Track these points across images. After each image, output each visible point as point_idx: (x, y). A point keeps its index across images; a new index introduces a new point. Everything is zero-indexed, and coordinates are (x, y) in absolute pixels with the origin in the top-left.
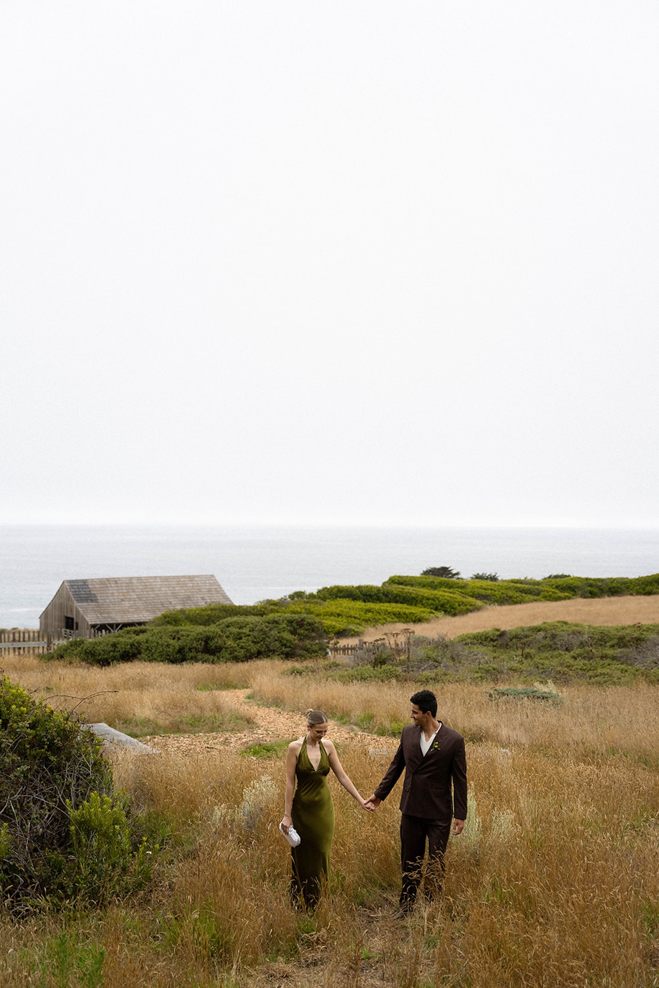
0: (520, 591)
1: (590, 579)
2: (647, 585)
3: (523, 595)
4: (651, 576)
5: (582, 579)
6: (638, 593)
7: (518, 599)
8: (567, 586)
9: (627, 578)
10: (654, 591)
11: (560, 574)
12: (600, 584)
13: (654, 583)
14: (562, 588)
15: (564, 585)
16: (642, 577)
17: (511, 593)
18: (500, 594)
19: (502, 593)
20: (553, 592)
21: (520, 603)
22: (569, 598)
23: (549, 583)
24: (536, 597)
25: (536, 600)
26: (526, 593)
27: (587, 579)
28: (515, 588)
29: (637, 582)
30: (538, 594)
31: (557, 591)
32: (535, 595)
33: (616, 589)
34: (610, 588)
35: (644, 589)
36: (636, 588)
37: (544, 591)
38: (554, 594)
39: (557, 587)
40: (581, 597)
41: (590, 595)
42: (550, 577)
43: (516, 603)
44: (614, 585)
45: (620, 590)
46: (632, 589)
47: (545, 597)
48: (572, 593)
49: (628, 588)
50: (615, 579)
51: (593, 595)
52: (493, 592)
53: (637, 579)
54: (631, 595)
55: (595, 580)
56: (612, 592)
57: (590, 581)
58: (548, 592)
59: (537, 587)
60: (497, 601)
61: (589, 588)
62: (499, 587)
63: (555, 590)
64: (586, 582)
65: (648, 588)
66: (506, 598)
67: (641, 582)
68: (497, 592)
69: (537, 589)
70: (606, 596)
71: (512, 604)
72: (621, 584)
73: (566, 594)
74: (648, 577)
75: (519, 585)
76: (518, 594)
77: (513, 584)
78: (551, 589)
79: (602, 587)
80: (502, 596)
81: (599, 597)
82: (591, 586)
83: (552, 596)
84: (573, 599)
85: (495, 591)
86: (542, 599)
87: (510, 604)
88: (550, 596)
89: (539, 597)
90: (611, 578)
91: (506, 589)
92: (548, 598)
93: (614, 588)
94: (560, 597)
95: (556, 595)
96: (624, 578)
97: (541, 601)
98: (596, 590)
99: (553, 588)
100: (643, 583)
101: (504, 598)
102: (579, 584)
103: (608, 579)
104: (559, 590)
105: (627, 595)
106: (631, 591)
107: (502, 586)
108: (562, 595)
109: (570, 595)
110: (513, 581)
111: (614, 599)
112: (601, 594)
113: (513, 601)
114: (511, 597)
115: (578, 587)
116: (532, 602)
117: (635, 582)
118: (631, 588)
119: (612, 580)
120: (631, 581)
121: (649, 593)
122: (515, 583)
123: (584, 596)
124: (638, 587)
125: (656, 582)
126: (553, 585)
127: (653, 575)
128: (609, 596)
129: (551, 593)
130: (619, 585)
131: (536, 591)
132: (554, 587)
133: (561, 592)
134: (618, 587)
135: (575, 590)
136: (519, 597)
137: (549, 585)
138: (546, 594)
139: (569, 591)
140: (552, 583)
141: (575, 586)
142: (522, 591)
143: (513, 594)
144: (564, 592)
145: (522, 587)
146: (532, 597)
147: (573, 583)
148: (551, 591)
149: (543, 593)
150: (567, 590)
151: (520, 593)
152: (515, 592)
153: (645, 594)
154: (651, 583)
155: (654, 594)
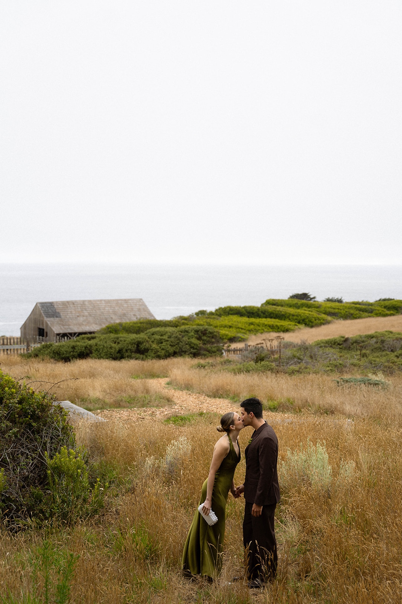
3: (361, 313)
8: (392, 306)
11: (387, 298)
14: (388, 308)
15: (390, 306)
17: (352, 312)
18: (344, 312)
19: (346, 312)
20: (382, 311)
21: (359, 318)
22: (393, 315)
23: (379, 304)
24: (370, 314)
25: (370, 317)
26: (363, 311)
28: (356, 308)
30: (371, 312)
32: (369, 312)
37: (376, 310)
38: (383, 312)
39: (385, 307)
42: (380, 300)
43: (356, 318)
47: (376, 314)
48: (396, 311)
52: (339, 310)
58: (378, 310)
59: (370, 307)
60: (342, 317)
62: (344, 307)
66: (349, 315)
68: (342, 311)
69: (371, 309)
71: (353, 319)
73: (392, 312)
75: (358, 306)
76: (357, 312)
77: (353, 305)
78: (380, 309)
80: (346, 313)
83: (381, 314)
84: (396, 315)
85: (341, 310)
86: (374, 316)
87: (351, 319)
88: (380, 313)
89: (372, 314)
91: (349, 308)
92: (378, 315)
94: (387, 314)
95: (384, 313)
99: (382, 308)
101: (347, 315)
102: (401, 305)
107: (346, 307)
108: (388, 312)
109: (394, 313)
110: (354, 303)
113: (354, 317)
114: (352, 314)
115: (400, 307)
116: (367, 317)
126: (382, 306)
129: (380, 311)
131: (370, 310)
132: (383, 307)
133: (388, 311)
135: (398, 309)
136: (358, 314)
137: (379, 306)
138: (377, 312)
139: (393, 310)
140: (381, 304)
141: (398, 307)
142: (360, 310)
143: (354, 312)
144: (390, 311)
145: (360, 307)
146: (367, 314)
147: (397, 304)
148: (381, 310)
149: (375, 311)
150: (392, 309)
151: (358, 311)
152: (355, 310)
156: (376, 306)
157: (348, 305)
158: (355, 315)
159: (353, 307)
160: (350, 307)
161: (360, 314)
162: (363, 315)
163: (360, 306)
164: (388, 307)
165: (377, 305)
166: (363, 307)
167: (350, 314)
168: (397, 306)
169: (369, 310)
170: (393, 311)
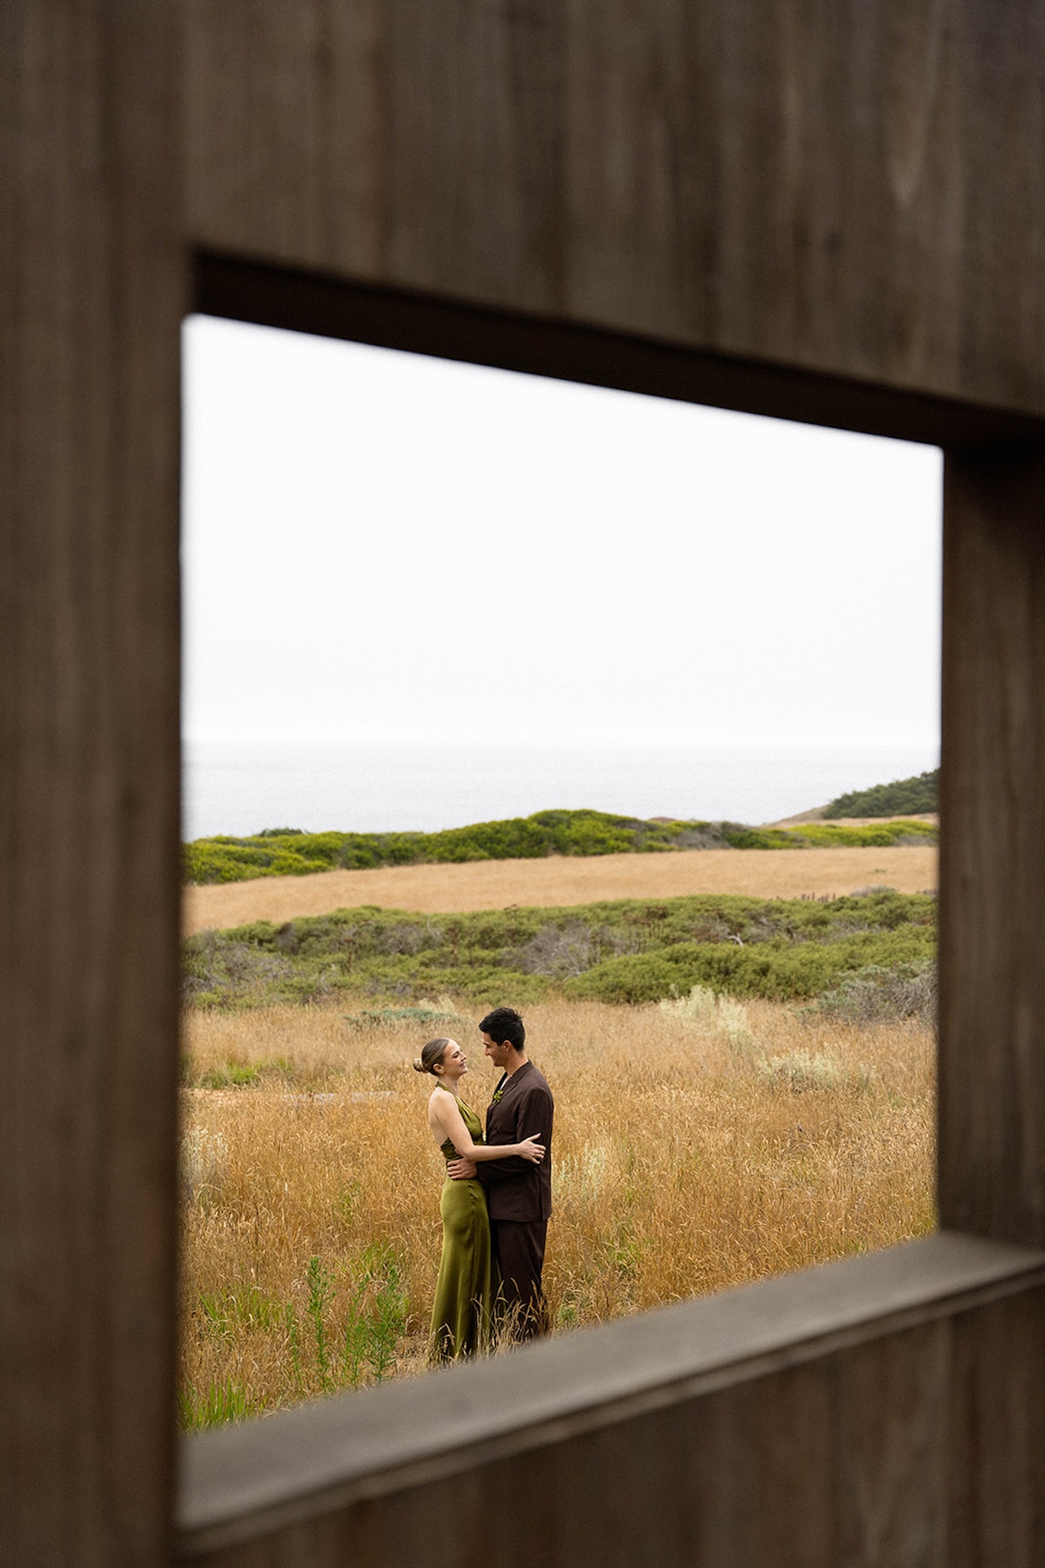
0: (235, 859)
1: (358, 835)
2: (457, 845)
3: (242, 865)
4: (463, 830)
5: (342, 834)
6: (442, 859)
7: (232, 872)
9: (422, 833)
10: (471, 854)
12: (375, 843)
13: (469, 841)
14: (307, 853)
15: (312, 846)
16: (448, 831)
17: (218, 863)
18: (199, 864)
19: (203, 863)
20: (295, 859)
21: (236, 880)
22: (324, 870)
23: (285, 844)
24: (264, 870)
25: (265, 875)
26: (246, 862)
27: (352, 835)
28: (228, 853)
29: (439, 839)
30: (268, 864)
31: (301, 857)
32: (262, 865)
33: (403, 852)
34: (393, 852)
36: (437, 850)
37: (278, 858)
38: (296, 863)
39: (299, 851)
40: (342, 867)
41: (357, 865)
43: (229, 880)
44: (400, 845)
45: (410, 855)
46: (431, 853)
47: (281, 869)
48: (326, 860)
49: (424, 850)
50: (400, 835)
51: (362, 863)
53: (440, 835)
54: (430, 862)
55: (365, 837)
56: (395, 858)
57: (358, 840)
58: (285, 859)
59: (263, 850)
61: (356, 852)
62: (197, 852)
63: (296, 856)
64: (349, 841)
65: (460, 851)
67: (446, 840)
69: (266, 855)
70: (385, 866)
71: (222, 883)
72: (413, 844)
73: (318, 863)
74: (458, 830)
75: (231, 848)
76: (232, 864)
77: (220, 846)
78: (290, 855)
79: (378, 850)
80: (203, 868)
81: (373, 867)
82: (358, 847)
83: (294, 867)
84: (329, 871)
86: (276, 872)
88: (290, 866)
89: (270, 869)
90: (394, 834)
91: (210, 855)
92: (285, 870)
93: (399, 850)
95: (300, 866)
96: (416, 833)
97: (274, 876)
98: (368, 855)
99: (291, 852)
100: (450, 842)
101: (206, 871)
102: (338, 844)
103: (389, 834)
104: (303, 855)
105: (422, 863)
106: (430, 856)
107: (202, 850)
108: (310, 864)
109: (325, 865)
110: (220, 841)
111: (400, 870)
112: (378, 862)
113: (223, 877)
114: (218, 870)
115: (334, 850)
116: (258, 877)
117: (436, 840)
118: (429, 850)
119: (397, 837)
120: (429, 839)
121: (462, 859)
122: (223, 843)
123: (347, 866)
124: (442, 849)
125: (472, 839)
126: (290, 847)
127: (467, 827)
128: (391, 865)
129: (291, 861)
130: (408, 845)
131: (264, 857)
132: (293, 850)
133: (308, 859)
134: (406, 850)
135: (332, 854)
136: (233, 870)
137: (284, 847)
138: (282, 863)
139: (320, 857)
140: (289, 844)
141: (331, 849)
142: (239, 858)
143: (222, 865)
144: (314, 860)
145: (237, 851)
146: (257, 869)
147: (327, 843)
148: (291, 858)
149: (276, 861)
150: (317, 855)
151: (235, 862)
152: (226, 860)
153: (454, 861)
154: (464, 841)
155: (470, 860)
156: (275, 847)
157: (208, 846)
158: (226, 871)
159: (221, 850)
160: (212, 852)
161: (239, 869)
162: (248, 873)
163: (239, 848)
164: (305, 851)
165: (279, 847)
166: (247, 850)
167: (213, 869)
168: (328, 846)
169: (261, 859)
170: (319, 859)
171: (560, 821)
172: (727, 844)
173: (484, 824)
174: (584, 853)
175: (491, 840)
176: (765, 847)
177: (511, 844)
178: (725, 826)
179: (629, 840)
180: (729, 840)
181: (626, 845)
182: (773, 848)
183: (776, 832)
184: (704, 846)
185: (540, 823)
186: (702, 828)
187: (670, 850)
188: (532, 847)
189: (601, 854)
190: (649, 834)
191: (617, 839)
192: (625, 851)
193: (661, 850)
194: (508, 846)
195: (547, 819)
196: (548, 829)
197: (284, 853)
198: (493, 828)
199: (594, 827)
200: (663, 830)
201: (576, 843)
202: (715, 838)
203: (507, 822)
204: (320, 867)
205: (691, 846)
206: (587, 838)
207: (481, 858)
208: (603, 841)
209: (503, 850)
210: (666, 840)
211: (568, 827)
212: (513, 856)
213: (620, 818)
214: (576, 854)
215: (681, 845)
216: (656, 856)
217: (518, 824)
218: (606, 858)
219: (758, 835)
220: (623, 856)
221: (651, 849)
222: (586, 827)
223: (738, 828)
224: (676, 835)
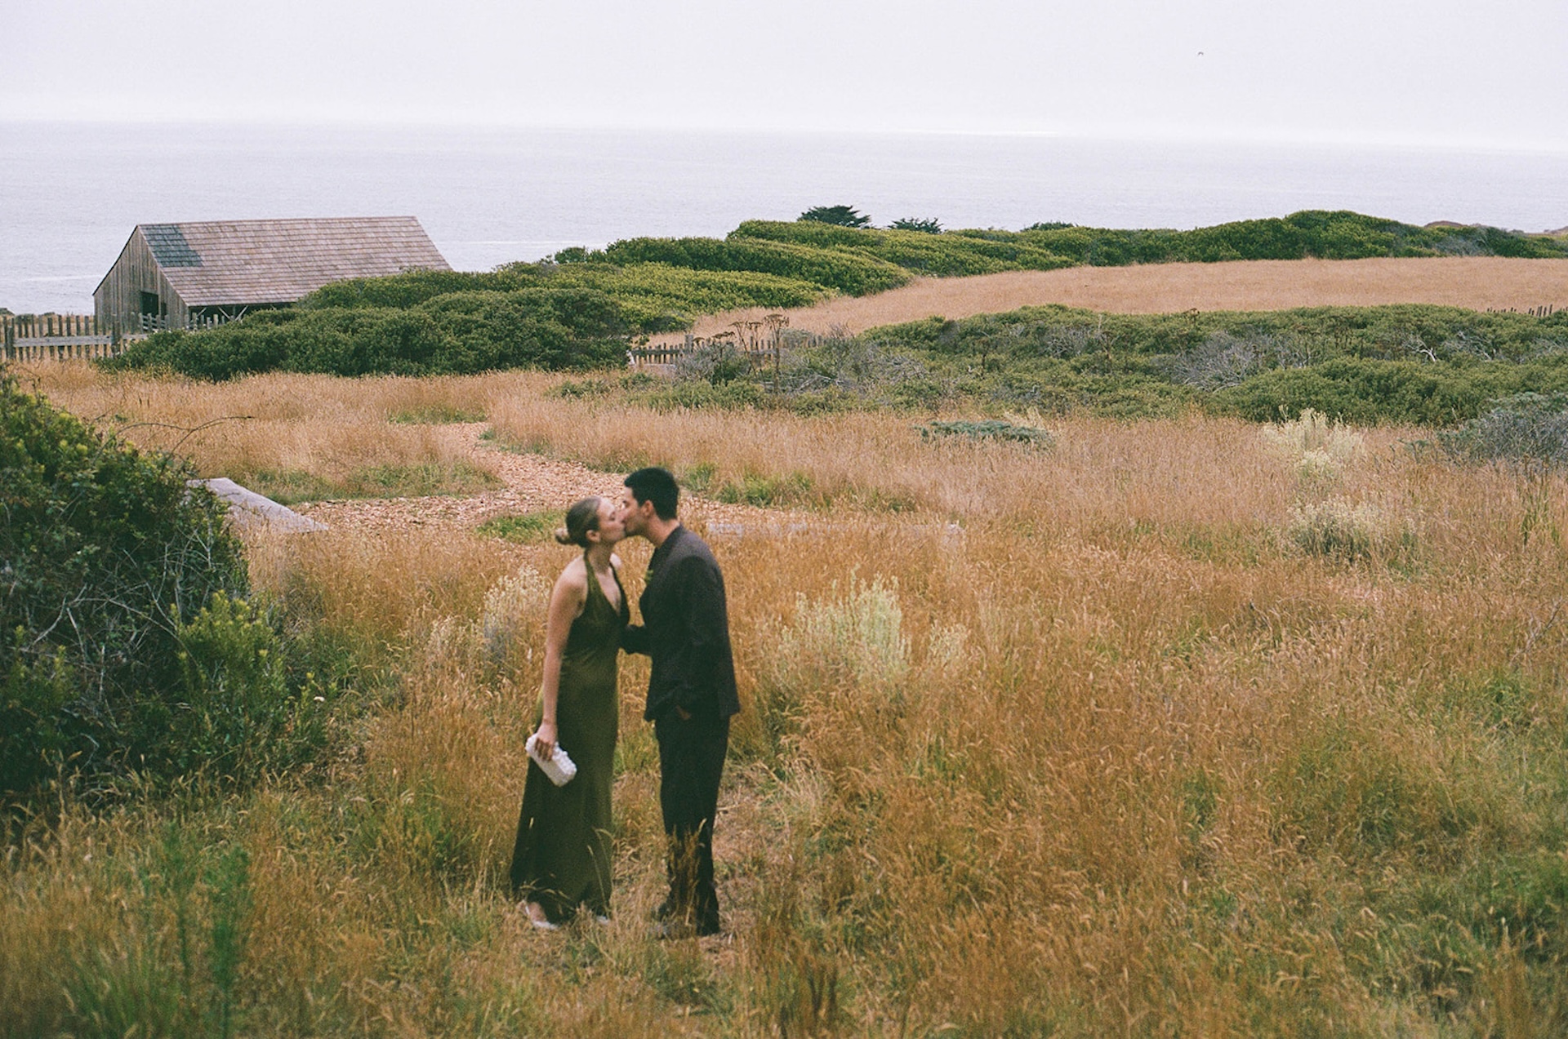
0: (980, 252)
1: (1108, 231)
2: (1208, 244)
3: (985, 258)
4: (1217, 228)
5: (1092, 230)
6: (1193, 258)
7: (976, 265)
8: (1064, 242)
9: (1174, 231)
10: (1223, 253)
12: (1125, 240)
13: (1221, 240)
14: (1056, 247)
15: (1061, 241)
16: (1201, 230)
17: (962, 256)
18: (943, 256)
19: (947, 256)
20: (1041, 254)
21: (980, 273)
22: (1070, 266)
23: (1033, 238)
24: (1008, 263)
25: (1008, 269)
26: (991, 256)
27: (1102, 231)
28: (973, 246)
29: (1191, 237)
30: (1013, 258)
31: (1047, 252)
32: (1007, 259)
33: (1153, 250)
34: (1143, 248)
35: (1203, 251)
36: (1189, 249)
37: (1024, 252)
38: (1041, 258)
39: (1048, 246)
40: (1090, 263)
41: (1106, 261)
42: (1035, 227)
43: (973, 273)
44: (1151, 242)
45: (1160, 252)
46: (1181, 251)
47: (1025, 263)
48: (1074, 256)
49: (1174, 248)
50: (1152, 232)
51: (1112, 260)
52: (930, 252)
53: (1192, 233)
54: (1180, 260)
55: (1116, 233)
56: (1146, 255)
57: (1108, 236)
58: (1030, 253)
59: (1011, 244)
60: (936, 269)
61: (1105, 248)
62: (941, 244)
63: (1043, 251)
64: (1099, 237)
65: (1211, 250)
66: (953, 264)
67: (1198, 238)
68: (937, 254)
69: (1012, 249)
70: (1134, 263)
71: (965, 276)
72: (1164, 242)
73: (1064, 258)
74: (1211, 228)
75: (978, 241)
76: (976, 257)
77: (968, 239)
78: (1036, 249)
79: (1128, 246)
80: (947, 260)
81: (1122, 264)
82: (1109, 243)
83: (1038, 262)
84: (1075, 266)
85: (934, 251)
86: (1020, 267)
87: (960, 275)
88: (1035, 261)
89: (1015, 263)
90: (1146, 230)
91: (956, 248)
92: (1030, 265)
93: (1150, 247)
94: (1052, 263)
95: (1045, 261)
96: (1169, 231)
97: (1018, 270)
98: (1118, 252)
99: (1040, 247)
100: (1202, 241)
101: (949, 264)
102: (1088, 240)
103: (1140, 231)
104: (1052, 250)
105: (1172, 261)
106: (1181, 255)
107: (947, 243)
108: (1056, 259)
109: (1070, 260)
110: (966, 234)
111: (1150, 267)
112: (1126, 258)
114: (962, 263)
115: (1085, 246)
117: (1188, 237)
118: (1180, 248)
119: (1147, 234)
120: (1180, 236)
121: (1214, 259)
122: (971, 236)
124: (1193, 247)
125: (1224, 238)
126: (1040, 241)
127: (1220, 226)
129: (1036, 256)
130: (1159, 242)
131: (1009, 251)
132: (1042, 244)
133: (1055, 254)
134: (1157, 247)
135: (1080, 250)
136: (977, 263)
137: (1033, 241)
138: (1028, 257)
139: (1069, 252)
140: (1039, 238)
141: (1079, 244)
142: (984, 251)
143: (967, 258)
144: (1060, 255)
145: (982, 245)
146: (1001, 263)
147: (1078, 238)
148: (1037, 252)
149: (1021, 256)
150: (1065, 250)
151: (979, 256)
152: (971, 253)
153: (1204, 261)
154: (1217, 240)
155: (1221, 260)
156: (1024, 241)
157: (954, 239)
158: (970, 264)
159: (966, 243)
160: (957, 244)
161: (984, 262)
162: (991, 266)
163: (984, 242)
164: (1055, 245)
165: (1028, 241)
166: (993, 243)
167: (957, 262)
168: (1078, 241)
169: (1006, 252)
170: (1066, 255)
171: (1317, 222)
172: (1491, 251)
173: (1239, 223)
174: (1340, 257)
175: (1245, 239)
176: (1532, 255)
177: (1265, 244)
178: (1492, 231)
179: (1388, 244)
180: (1495, 247)
181: (1384, 249)
182: (1540, 256)
183: (1544, 240)
184: (1468, 253)
185: (1295, 225)
186: (1467, 233)
187: (1430, 256)
188: (1287, 248)
189: (1357, 257)
190: (1409, 238)
191: (1374, 243)
192: (1382, 255)
193: (1420, 255)
194: (1262, 246)
195: (1304, 220)
196: (1304, 231)
197: (1032, 248)
198: (1246, 229)
199: (1351, 230)
200: (1426, 234)
201: (1332, 245)
202: (1480, 244)
203: (1262, 221)
204: (1066, 262)
205: (1454, 252)
206: (1344, 240)
207: (1233, 258)
208: (1361, 244)
209: (1256, 250)
210: (1427, 245)
211: (1325, 229)
212: (1266, 257)
213: (1380, 220)
214: (1332, 257)
215: (1443, 250)
216: (1414, 260)
217: (1274, 224)
218: (1362, 261)
219: (1524, 243)
220: (1380, 259)
221: (1410, 254)
222: (1344, 229)
223: (1503, 234)
224: (1438, 240)
